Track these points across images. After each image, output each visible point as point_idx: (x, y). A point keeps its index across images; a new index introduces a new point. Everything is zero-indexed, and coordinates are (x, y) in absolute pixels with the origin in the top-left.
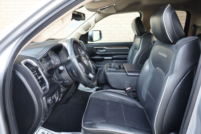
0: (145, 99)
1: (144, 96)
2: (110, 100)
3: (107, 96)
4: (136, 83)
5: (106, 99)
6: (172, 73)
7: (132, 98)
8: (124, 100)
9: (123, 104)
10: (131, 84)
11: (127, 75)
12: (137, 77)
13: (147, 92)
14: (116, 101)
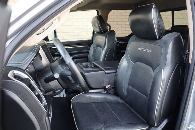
0: (126, 94)
1: (124, 91)
2: (94, 102)
3: (90, 98)
4: (114, 79)
5: (89, 101)
6: (165, 66)
7: (112, 94)
8: (106, 99)
9: (107, 103)
10: (110, 81)
11: (105, 73)
12: (115, 73)
13: (128, 86)
14: (100, 101)
